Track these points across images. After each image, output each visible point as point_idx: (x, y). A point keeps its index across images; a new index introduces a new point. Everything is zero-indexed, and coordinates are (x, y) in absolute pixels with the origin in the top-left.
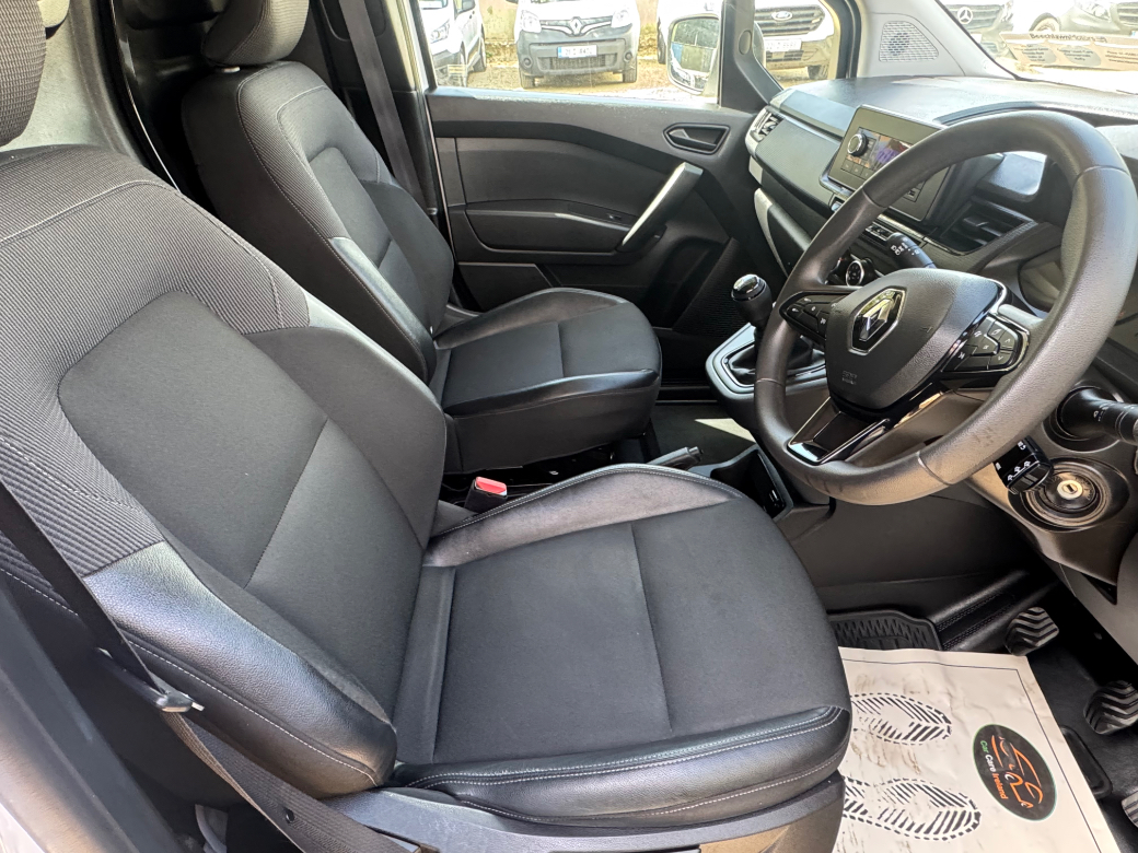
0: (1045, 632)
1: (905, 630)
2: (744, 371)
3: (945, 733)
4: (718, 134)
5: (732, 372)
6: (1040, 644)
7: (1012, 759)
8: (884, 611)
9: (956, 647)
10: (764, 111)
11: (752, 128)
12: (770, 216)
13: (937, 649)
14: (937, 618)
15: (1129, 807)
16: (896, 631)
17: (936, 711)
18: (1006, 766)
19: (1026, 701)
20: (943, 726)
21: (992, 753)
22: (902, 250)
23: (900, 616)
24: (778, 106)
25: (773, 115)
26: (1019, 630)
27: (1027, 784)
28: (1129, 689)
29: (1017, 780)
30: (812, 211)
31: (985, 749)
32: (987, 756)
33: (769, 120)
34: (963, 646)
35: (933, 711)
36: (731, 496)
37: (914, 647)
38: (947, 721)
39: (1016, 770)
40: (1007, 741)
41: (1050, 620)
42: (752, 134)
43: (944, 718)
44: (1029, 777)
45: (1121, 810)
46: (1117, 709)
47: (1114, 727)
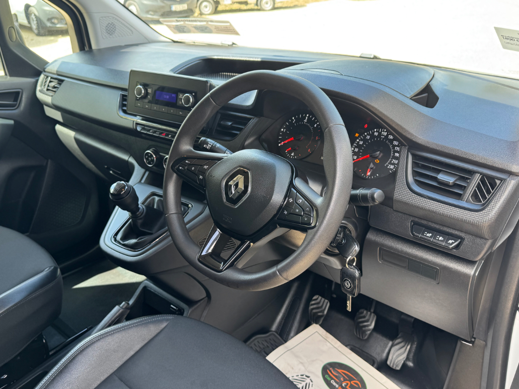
0: (324, 306)
1: (265, 344)
2: (132, 241)
3: (311, 383)
4: (15, 95)
5: (124, 245)
6: (326, 312)
7: (341, 376)
8: (251, 340)
9: (290, 337)
10: (42, 76)
11: (38, 88)
12: (77, 141)
13: (283, 344)
14: (274, 328)
15: (391, 363)
16: (262, 346)
17: (301, 375)
18: (340, 380)
19: (328, 344)
20: (308, 381)
21: (332, 379)
22: (210, 146)
23: (259, 338)
24: (55, 72)
25: (51, 78)
26: (314, 311)
27: (352, 382)
28: (365, 312)
29: (347, 384)
30: (118, 133)
31: (329, 379)
32: (331, 381)
33: (50, 82)
34: (292, 334)
35: (300, 376)
36: (167, 320)
37: (274, 350)
38: (308, 377)
39: (345, 380)
40: (333, 368)
41: (323, 299)
42: (40, 91)
43: (306, 376)
44: (351, 379)
45: (389, 367)
46: (366, 324)
47: (369, 332)
